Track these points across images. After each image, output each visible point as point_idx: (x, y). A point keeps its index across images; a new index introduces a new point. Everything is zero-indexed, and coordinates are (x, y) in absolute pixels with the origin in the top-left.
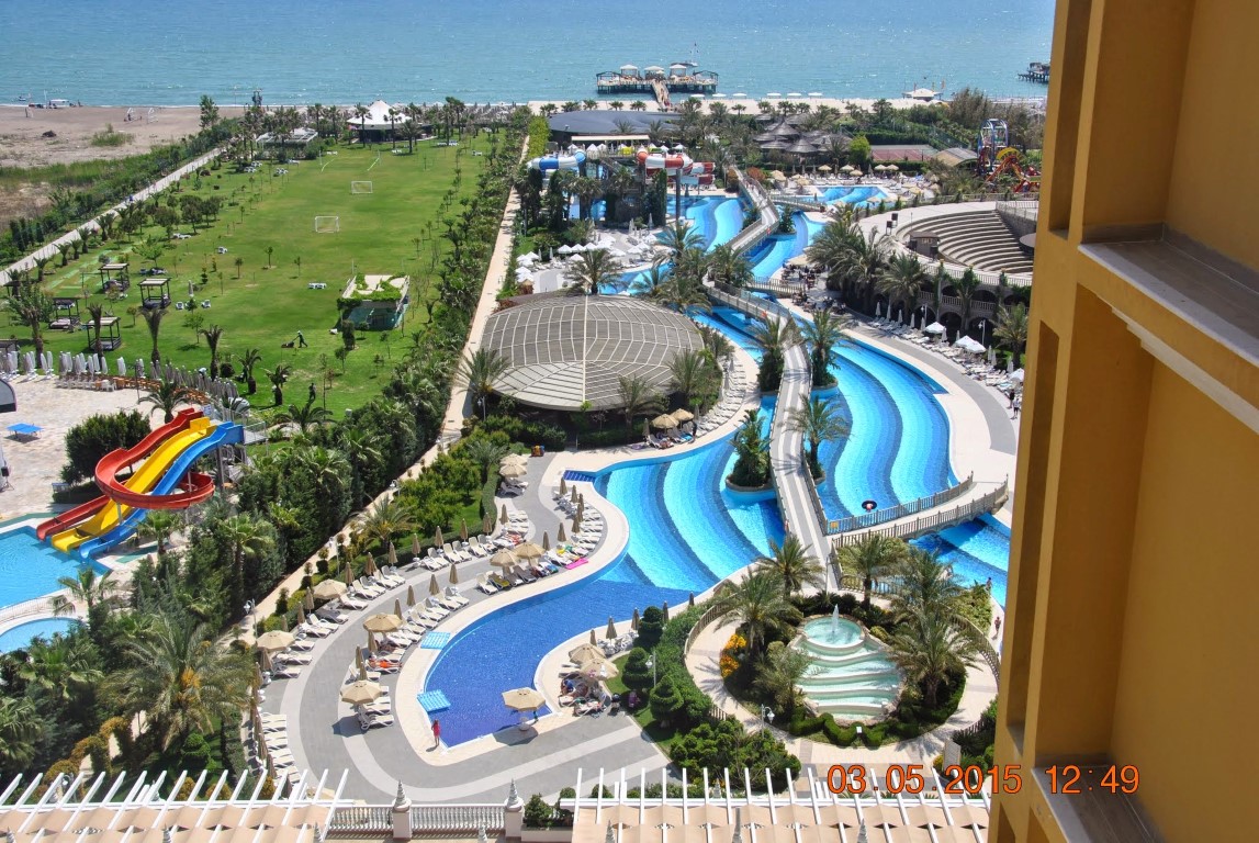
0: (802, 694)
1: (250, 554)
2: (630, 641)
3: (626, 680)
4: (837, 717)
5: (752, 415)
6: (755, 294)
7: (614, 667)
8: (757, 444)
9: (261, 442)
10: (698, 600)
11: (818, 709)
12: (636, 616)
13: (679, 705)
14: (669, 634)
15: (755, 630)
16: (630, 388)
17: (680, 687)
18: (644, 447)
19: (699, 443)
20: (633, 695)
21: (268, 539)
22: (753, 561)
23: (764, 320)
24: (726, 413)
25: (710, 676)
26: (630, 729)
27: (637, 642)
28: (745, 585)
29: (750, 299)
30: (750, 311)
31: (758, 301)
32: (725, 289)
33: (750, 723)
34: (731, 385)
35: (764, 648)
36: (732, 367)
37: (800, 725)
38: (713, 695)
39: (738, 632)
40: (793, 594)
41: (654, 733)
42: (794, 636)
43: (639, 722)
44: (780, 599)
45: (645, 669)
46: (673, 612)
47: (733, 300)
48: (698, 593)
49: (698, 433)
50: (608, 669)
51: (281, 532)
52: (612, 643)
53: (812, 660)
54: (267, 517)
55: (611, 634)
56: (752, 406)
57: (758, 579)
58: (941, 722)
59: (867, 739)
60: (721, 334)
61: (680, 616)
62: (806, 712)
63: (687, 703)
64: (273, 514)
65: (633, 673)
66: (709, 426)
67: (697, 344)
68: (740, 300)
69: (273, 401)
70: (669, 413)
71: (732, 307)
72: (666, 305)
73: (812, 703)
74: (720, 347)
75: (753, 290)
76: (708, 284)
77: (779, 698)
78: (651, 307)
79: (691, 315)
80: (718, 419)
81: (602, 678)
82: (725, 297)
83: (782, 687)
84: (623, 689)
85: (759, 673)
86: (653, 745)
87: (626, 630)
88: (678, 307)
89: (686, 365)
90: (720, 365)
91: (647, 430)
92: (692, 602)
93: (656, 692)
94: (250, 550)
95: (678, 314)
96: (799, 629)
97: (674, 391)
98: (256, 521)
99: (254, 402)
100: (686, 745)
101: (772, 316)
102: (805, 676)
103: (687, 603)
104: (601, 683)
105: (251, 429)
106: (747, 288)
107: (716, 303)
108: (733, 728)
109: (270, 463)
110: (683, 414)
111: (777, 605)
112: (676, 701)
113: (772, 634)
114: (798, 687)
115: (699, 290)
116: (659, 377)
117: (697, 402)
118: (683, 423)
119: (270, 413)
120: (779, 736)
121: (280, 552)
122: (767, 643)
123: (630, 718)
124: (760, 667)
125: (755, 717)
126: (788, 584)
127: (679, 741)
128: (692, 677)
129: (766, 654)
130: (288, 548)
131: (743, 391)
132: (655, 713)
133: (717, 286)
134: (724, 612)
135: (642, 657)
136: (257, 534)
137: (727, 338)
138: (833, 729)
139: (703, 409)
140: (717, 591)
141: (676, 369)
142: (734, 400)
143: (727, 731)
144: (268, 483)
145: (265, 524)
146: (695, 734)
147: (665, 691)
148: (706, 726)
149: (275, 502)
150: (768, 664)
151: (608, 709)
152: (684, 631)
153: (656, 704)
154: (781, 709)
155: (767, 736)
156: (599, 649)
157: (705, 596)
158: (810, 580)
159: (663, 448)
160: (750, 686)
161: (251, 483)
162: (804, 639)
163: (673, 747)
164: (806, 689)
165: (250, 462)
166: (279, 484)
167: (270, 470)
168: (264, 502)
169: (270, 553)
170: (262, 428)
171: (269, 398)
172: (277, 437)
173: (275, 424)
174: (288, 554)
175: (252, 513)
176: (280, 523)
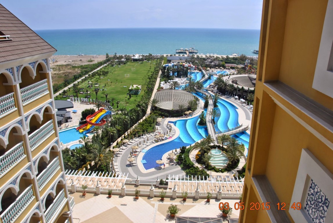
0: (210, 163)
2: (179, 152)
3: (178, 159)
4: (217, 167)
5: (203, 112)
6: (204, 90)
7: (176, 157)
8: (203, 117)
9: (114, 114)
10: (192, 145)
11: (213, 166)
12: (180, 148)
13: (188, 164)
14: (186, 151)
15: (202, 151)
16: (181, 107)
17: (188, 161)
18: (183, 117)
19: (193, 117)
20: (180, 162)
21: (115, 132)
22: (202, 138)
23: (205, 95)
24: (198, 111)
25: (194, 159)
26: (179, 168)
27: (180, 153)
28: (201, 143)
29: (203, 91)
30: (203, 93)
31: (204, 91)
32: (198, 89)
33: (201, 168)
34: (199, 106)
35: (204, 154)
36: (199, 103)
37: (210, 168)
38: (194, 162)
39: (199, 151)
40: (209, 145)
41: (183, 169)
42: (209, 152)
43: (181, 167)
44: (207, 145)
45: (182, 157)
46: (187, 147)
47: (200, 91)
48: (192, 144)
49: (193, 115)
50: (175, 157)
51: (117, 131)
52: (176, 153)
53: (212, 157)
54: (115, 128)
55: (176, 151)
56: (203, 110)
57: (203, 142)
58: (235, 168)
59: (222, 171)
60: (197, 97)
61: (188, 148)
62: (211, 166)
63: (189, 164)
64: (116, 127)
65: (180, 158)
66: (195, 114)
67: (193, 99)
68: (201, 91)
70: (188, 111)
71: (199, 92)
72: (188, 91)
73: (212, 165)
74: (197, 99)
75: (203, 89)
76: (195, 88)
77: (206, 163)
78: (185, 92)
79: (192, 93)
80: (196, 113)
81: (174, 159)
82: (198, 90)
83: (207, 161)
84: (178, 161)
85: (202, 159)
86: (183, 171)
87: (179, 150)
88: (190, 92)
89: (191, 103)
90: (197, 103)
91: (183, 114)
92: (191, 146)
93: (184, 162)
94: (112, 134)
95: (190, 93)
96: (210, 151)
97: (188, 107)
99: (113, 107)
100: (189, 171)
101: (207, 94)
102: (211, 160)
103: (190, 146)
104: (174, 160)
105: (113, 112)
106: (202, 89)
107: (197, 91)
108: (197, 168)
110: (190, 111)
111: (206, 147)
112: (187, 163)
113: (205, 152)
114: (209, 162)
115: (194, 89)
116: (186, 105)
117: (193, 109)
118: (190, 113)
119: (116, 109)
120: (206, 170)
121: (117, 134)
122: (204, 153)
123: (179, 166)
124: (203, 158)
125: (201, 167)
126: (208, 143)
127: (188, 170)
128: (190, 159)
129: (204, 155)
130: (119, 133)
131: (201, 107)
132: (183, 165)
133: (197, 88)
134: (196, 148)
135: (181, 155)
136: (113, 131)
137: (199, 98)
138: (215, 169)
139: (194, 111)
140: (195, 144)
141: (189, 103)
142: (200, 109)
143: (196, 169)
144: (115, 122)
145: (115, 129)
146: (191, 169)
147: (185, 161)
148: (193, 168)
149: (117, 125)
150: (204, 157)
151: (175, 164)
152: (189, 151)
153: (184, 164)
154: (206, 165)
155: (204, 170)
156: (174, 153)
157: (193, 145)
158: (212, 142)
159: (186, 117)
160: (201, 161)
161: (112, 122)
162: (211, 153)
163: (186, 172)
164: (211, 162)
165: (112, 118)
166: (117, 122)
167: (116, 119)
168: (115, 125)
169: (115, 134)
170: (115, 112)
171: (116, 107)
172: (117, 114)
173: (117, 111)
174: (119, 135)
175: (112, 127)
176: (117, 129)
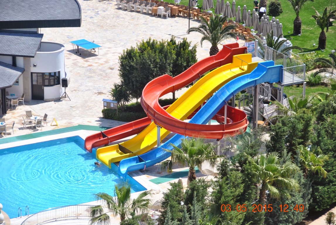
1: (274, 194)
9: (299, 85)
21: (294, 183)
51: (306, 177)
54: (294, 160)
64: (301, 158)
69: (316, 44)
94: (275, 190)
98: (284, 162)
99: (298, 43)
105: (291, 71)
109: (304, 106)
119: (311, 56)
121: (303, 197)
130: (313, 194)
136: (283, 176)
144: (300, 126)
145: (293, 166)
149: (305, 146)
161: (284, 124)
165: (285, 103)
166: (311, 129)
167: (304, 112)
168: (294, 145)
169: (294, 196)
170: (302, 71)
171: (313, 41)
172: (315, 81)
173: (315, 68)
174: (311, 200)
175: (281, 153)
176: (308, 168)
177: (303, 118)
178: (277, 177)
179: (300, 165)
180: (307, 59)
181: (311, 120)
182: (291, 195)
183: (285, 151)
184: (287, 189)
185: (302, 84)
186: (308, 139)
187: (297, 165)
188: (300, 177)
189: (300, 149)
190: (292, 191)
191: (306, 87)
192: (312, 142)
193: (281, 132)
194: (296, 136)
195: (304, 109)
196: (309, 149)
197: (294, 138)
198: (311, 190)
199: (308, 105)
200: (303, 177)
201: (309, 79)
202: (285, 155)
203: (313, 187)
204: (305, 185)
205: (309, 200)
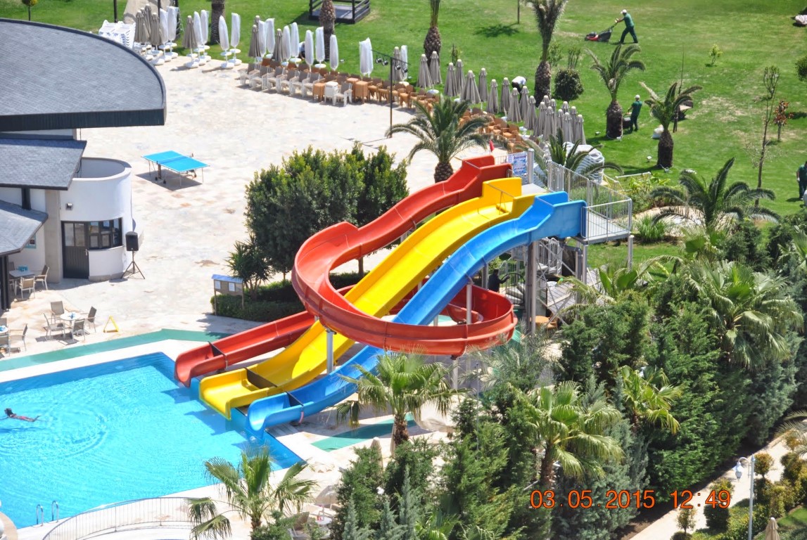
1: (570, 467)
9: (619, 241)
21: (610, 444)
51: (637, 431)
54: (612, 397)
64: (625, 393)
69: (652, 157)
94: (571, 460)
98: (591, 402)
99: (615, 156)
105: (602, 213)
109: (630, 285)
119: (645, 183)
121: (631, 473)
130: (650, 468)
136: (588, 429)
144: (623, 327)
145: (609, 410)
149: (634, 368)
161: (589, 322)
165: (592, 280)
166: (644, 332)
167: (630, 298)
168: (611, 366)
169: (611, 472)
170: (625, 212)
171: (646, 151)
172: (653, 233)
173: (651, 207)
174: (648, 481)
175: (583, 383)
176: (639, 413)
177: (628, 311)
178: (576, 433)
179: (623, 408)
180: (634, 188)
181: (644, 313)
182: (605, 469)
183: (593, 379)
184: (596, 457)
185: (626, 240)
186: (639, 354)
187: (618, 408)
188: (623, 432)
189: (624, 374)
190: (607, 462)
191: (635, 247)
192: (647, 359)
193: (585, 340)
194: (615, 347)
195: (631, 291)
196: (641, 375)
197: (611, 352)
198: (647, 459)
199: (639, 282)
200: (629, 433)
201: (641, 229)
202: (593, 386)
203: (650, 453)
204: (634, 449)
205: (643, 480)
